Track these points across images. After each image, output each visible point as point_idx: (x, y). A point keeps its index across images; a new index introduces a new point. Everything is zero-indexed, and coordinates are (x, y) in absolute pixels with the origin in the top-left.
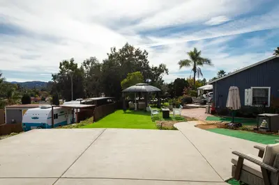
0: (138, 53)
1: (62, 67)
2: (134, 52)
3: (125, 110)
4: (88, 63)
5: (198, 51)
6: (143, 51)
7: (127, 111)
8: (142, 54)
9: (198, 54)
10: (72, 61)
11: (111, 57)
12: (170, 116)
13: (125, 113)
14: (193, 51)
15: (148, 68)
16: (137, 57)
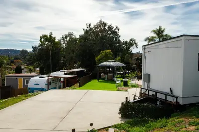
0: (110, 28)
1: (42, 40)
2: (107, 28)
3: (98, 80)
4: (66, 37)
5: (162, 29)
6: (115, 27)
7: (100, 81)
8: (114, 29)
9: (162, 32)
10: (51, 35)
11: (86, 32)
12: (128, 84)
13: (99, 82)
14: (158, 28)
15: (119, 42)
16: (110, 32)
